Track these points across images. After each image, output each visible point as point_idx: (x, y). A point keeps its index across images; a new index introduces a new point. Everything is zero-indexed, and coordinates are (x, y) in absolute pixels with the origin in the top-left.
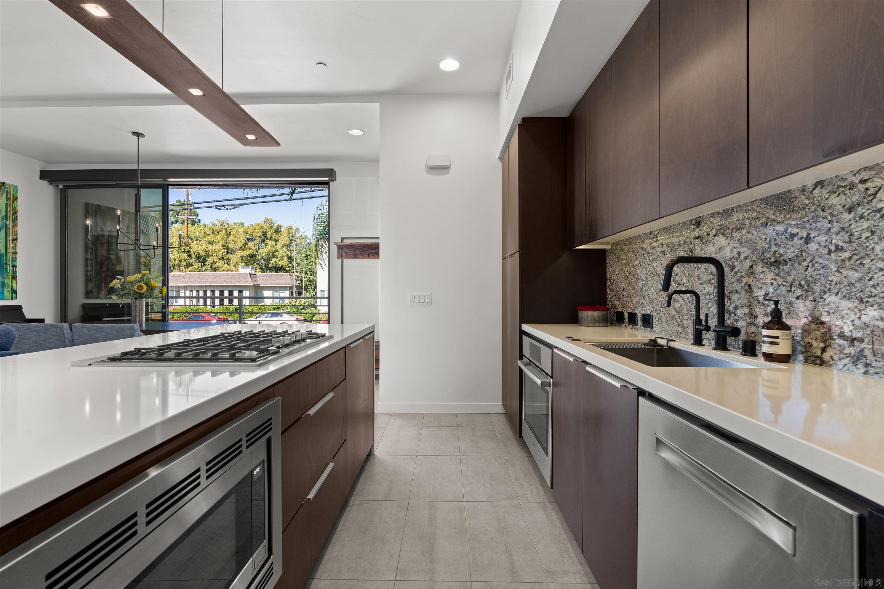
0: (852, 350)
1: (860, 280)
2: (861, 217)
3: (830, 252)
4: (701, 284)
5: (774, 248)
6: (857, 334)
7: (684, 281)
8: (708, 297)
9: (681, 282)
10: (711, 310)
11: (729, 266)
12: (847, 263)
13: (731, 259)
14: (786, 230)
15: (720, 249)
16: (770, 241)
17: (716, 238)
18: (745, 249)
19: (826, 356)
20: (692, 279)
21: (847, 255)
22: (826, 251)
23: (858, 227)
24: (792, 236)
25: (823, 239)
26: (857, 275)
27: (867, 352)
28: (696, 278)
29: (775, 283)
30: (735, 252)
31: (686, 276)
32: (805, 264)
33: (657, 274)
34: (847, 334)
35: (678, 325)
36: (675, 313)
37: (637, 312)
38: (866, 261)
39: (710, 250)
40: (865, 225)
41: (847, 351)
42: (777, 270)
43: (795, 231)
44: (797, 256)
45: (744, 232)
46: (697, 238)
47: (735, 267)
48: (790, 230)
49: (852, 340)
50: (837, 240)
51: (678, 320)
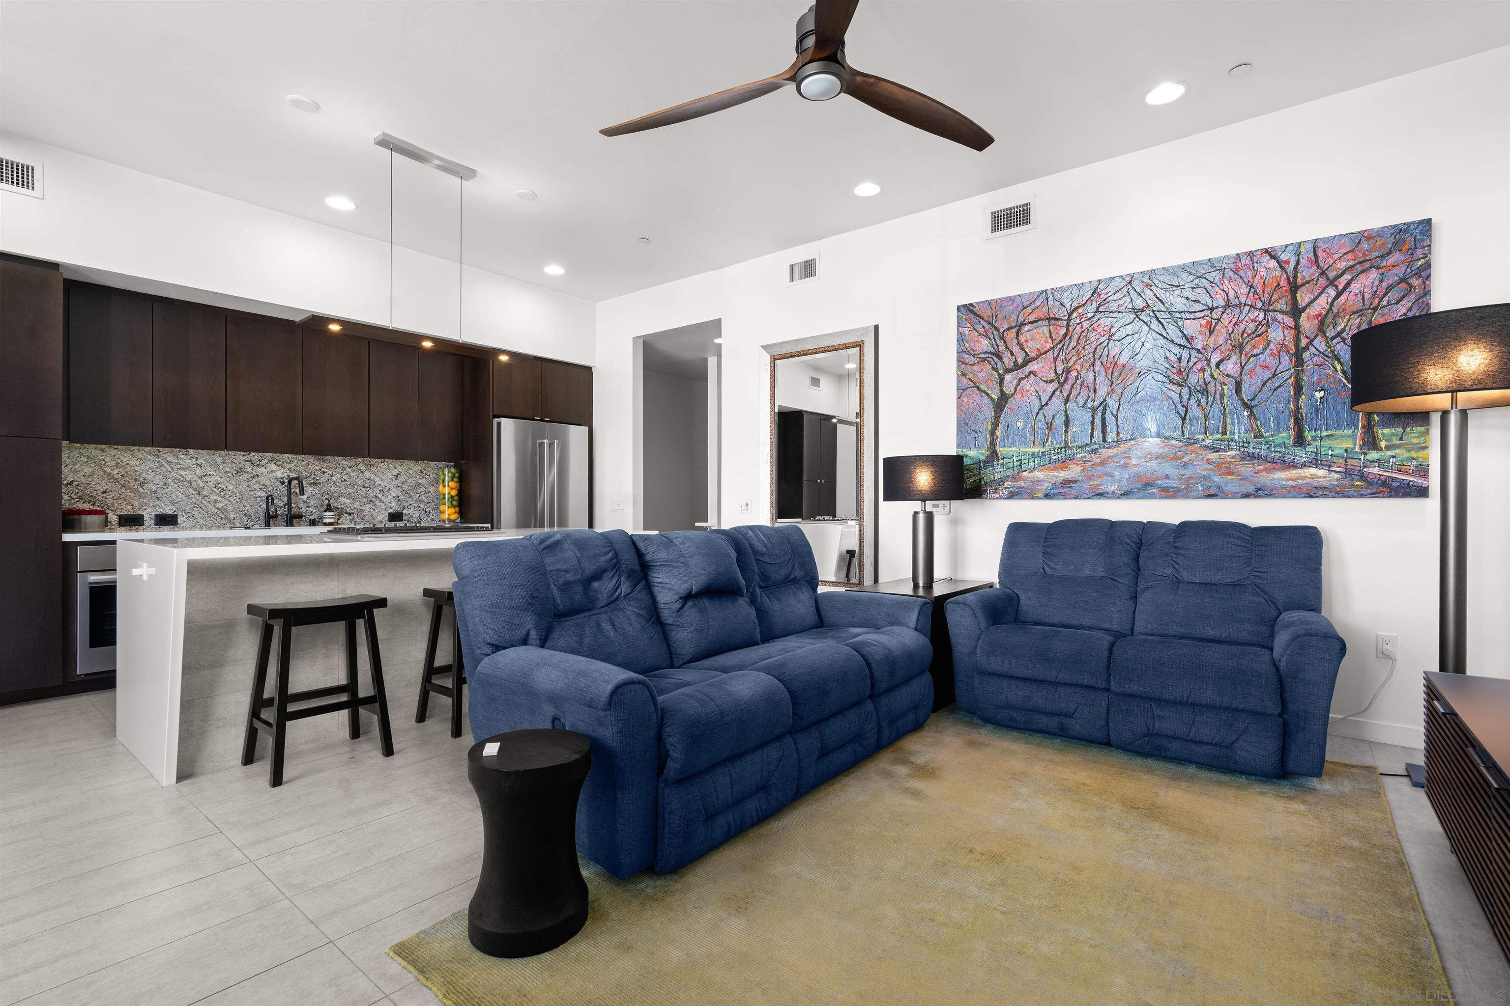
0: (350, 518)
1: (353, 493)
2: (354, 471)
3: (342, 481)
4: (252, 491)
5: (313, 476)
6: (352, 512)
7: (231, 487)
8: (258, 499)
9: (225, 489)
10: (262, 506)
11: (280, 482)
12: (349, 486)
13: (281, 478)
14: (321, 469)
15: (272, 471)
16: (311, 473)
17: (268, 464)
18: (293, 474)
19: (340, 521)
20: (241, 487)
21: (348, 483)
22: (340, 481)
23: (353, 474)
24: (324, 473)
25: (338, 476)
26: (352, 491)
27: (355, 517)
28: (245, 487)
29: (314, 492)
30: (285, 475)
31: (232, 484)
32: (330, 485)
33: (186, 481)
34: (348, 512)
35: (222, 519)
36: (216, 510)
37: (144, 513)
38: (356, 486)
39: (261, 471)
40: (355, 474)
41: (348, 518)
42: (315, 487)
43: (325, 470)
44: (326, 481)
45: (293, 465)
46: (248, 461)
47: (285, 483)
48: (322, 470)
49: (350, 514)
50: (345, 477)
51: (220, 515)
